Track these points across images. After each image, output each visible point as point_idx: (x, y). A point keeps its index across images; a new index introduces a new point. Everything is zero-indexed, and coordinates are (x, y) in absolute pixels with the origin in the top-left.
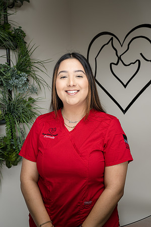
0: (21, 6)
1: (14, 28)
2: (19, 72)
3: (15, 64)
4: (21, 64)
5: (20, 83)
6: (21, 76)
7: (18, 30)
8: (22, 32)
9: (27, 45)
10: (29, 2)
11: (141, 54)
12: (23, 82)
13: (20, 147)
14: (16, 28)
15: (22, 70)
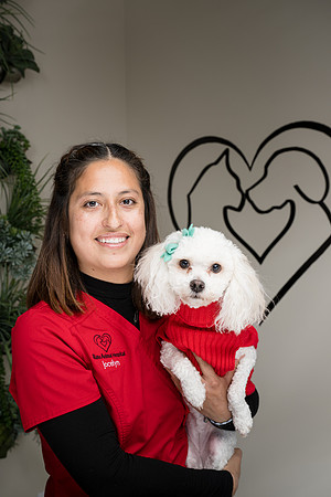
0: (18, 80)
1: (3, 129)
2: (15, 230)
3: (4, 212)
4: (20, 211)
5: (18, 254)
6: (18, 240)
7: (14, 133)
8: (21, 137)
9: (33, 168)
10: (38, 70)
11: (297, 187)
12: (25, 254)
13: (13, 411)
14: (7, 129)
15: (20, 226)
